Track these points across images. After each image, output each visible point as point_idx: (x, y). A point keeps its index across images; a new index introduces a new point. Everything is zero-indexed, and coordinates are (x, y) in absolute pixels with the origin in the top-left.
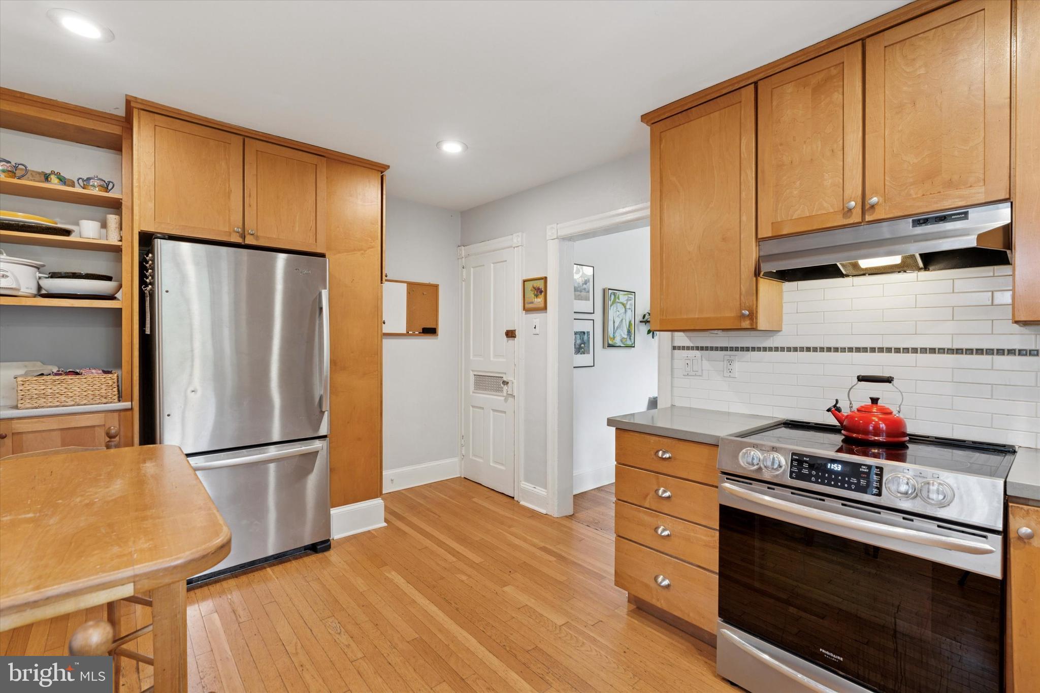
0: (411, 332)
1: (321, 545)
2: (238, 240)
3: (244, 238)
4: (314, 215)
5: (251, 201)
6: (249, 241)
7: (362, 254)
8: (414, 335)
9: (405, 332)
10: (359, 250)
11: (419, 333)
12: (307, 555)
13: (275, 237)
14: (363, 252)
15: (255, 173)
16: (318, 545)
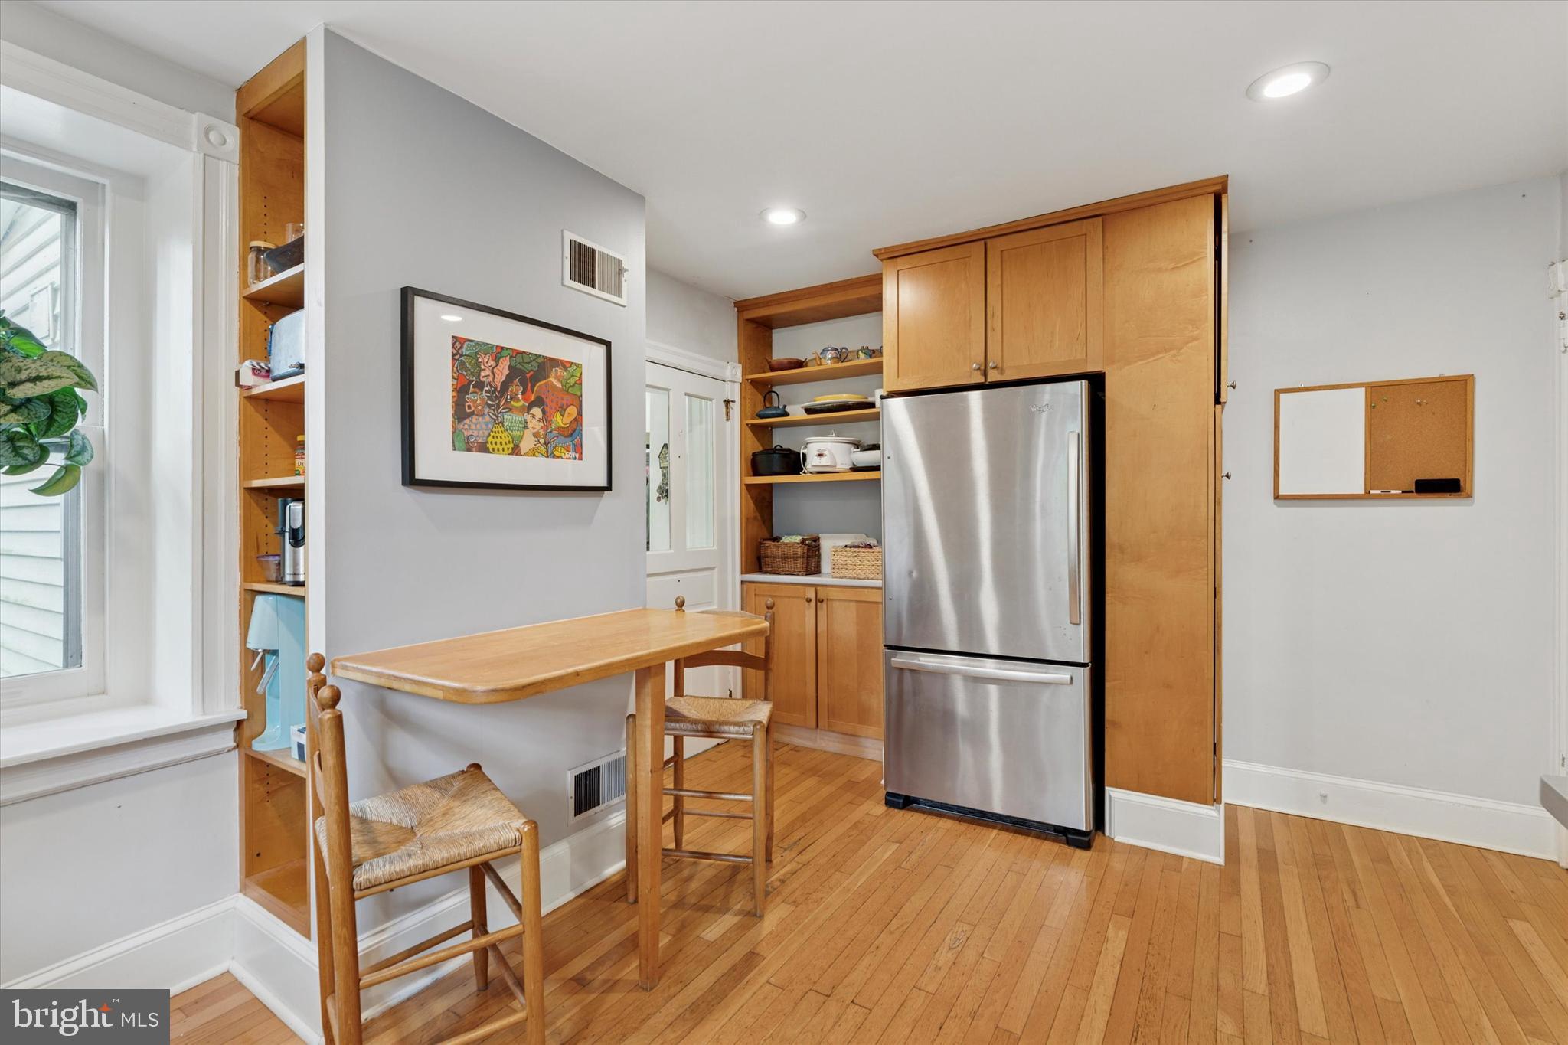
0: (1379, 492)
1: (1074, 834)
2: (980, 379)
3: (985, 375)
4: (1083, 314)
5: (995, 323)
6: (994, 376)
7: (1174, 356)
8: (1386, 496)
9: (1363, 492)
10: (1166, 351)
11: (1403, 492)
12: (1055, 840)
13: (1025, 363)
14: (1174, 352)
15: (1000, 283)
16: (1070, 833)
